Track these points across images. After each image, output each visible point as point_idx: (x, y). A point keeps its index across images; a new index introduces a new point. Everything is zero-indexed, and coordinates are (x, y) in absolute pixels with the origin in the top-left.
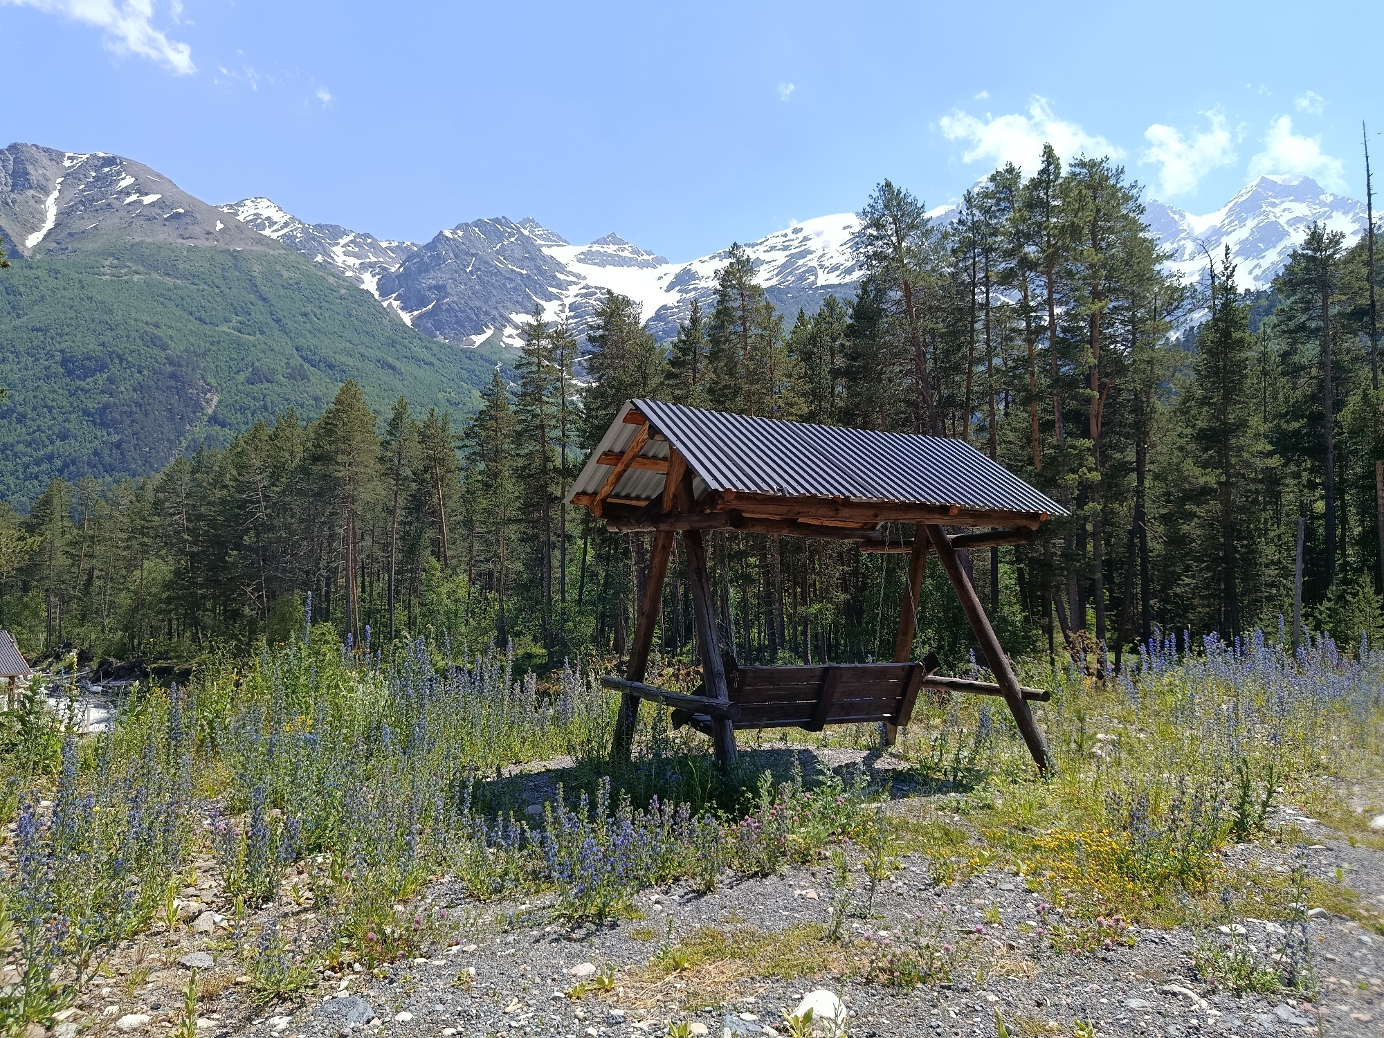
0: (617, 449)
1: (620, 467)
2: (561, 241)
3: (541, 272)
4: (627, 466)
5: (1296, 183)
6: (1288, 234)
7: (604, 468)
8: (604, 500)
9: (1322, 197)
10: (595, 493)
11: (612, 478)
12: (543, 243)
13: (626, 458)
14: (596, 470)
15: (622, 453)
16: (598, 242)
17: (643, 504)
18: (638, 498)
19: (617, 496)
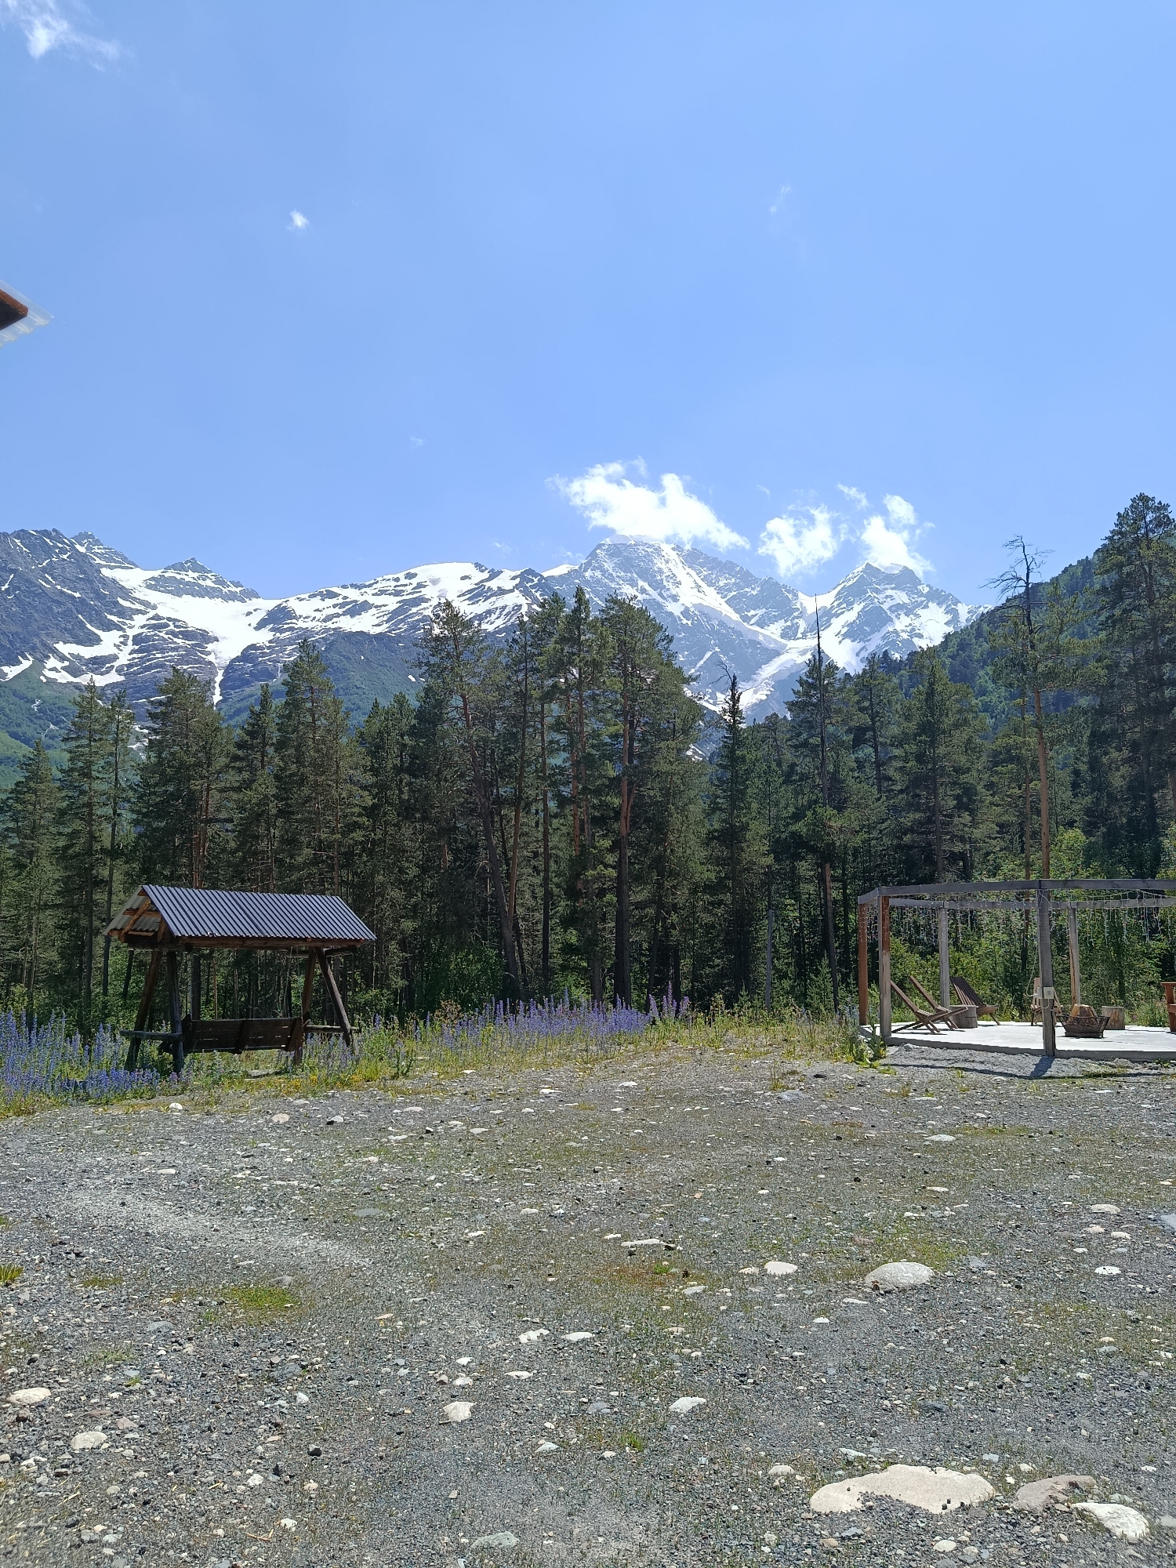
0: (135, 907)
1: (136, 917)
2: (126, 563)
3: (99, 596)
4: (140, 916)
5: (896, 572)
6: (891, 620)
7: (127, 916)
8: (126, 933)
9: (920, 587)
10: (122, 929)
11: (132, 922)
12: (104, 563)
13: (139, 912)
14: (122, 918)
15: (138, 909)
16: (174, 567)
17: (151, 934)
18: (147, 931)
19: (135, 930)
